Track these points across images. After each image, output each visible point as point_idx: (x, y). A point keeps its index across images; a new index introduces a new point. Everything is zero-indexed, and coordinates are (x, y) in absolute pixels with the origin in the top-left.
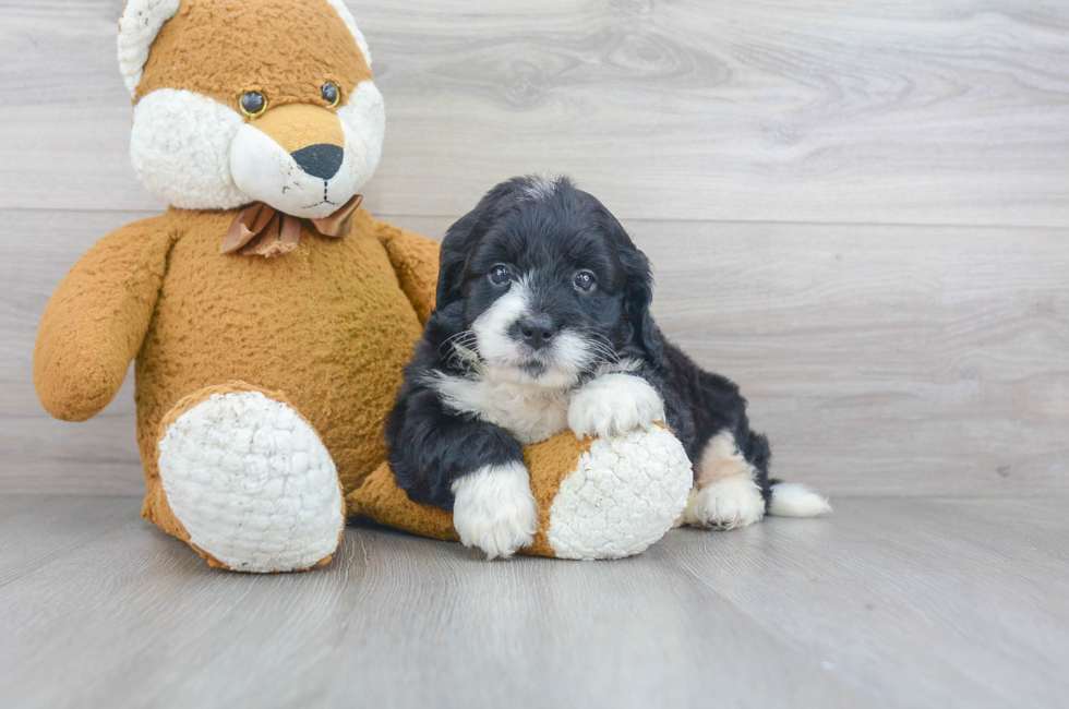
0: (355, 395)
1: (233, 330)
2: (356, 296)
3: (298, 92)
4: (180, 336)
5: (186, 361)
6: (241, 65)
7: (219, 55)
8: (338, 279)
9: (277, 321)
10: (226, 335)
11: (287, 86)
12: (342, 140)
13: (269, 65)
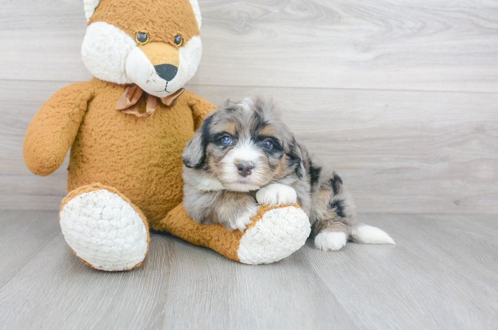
0: (166, 182)
1: (114, 146)
2: (172, 136)
3: (164, 37)
4: (90, 145)
5: (91, 157)
6: (140, 19)
7: (131, 12)
8: (166, 128)
9: (135, 145)
10: (111, 149)
11: (159, 33)
12: (178, 64)
13: (153, 22)
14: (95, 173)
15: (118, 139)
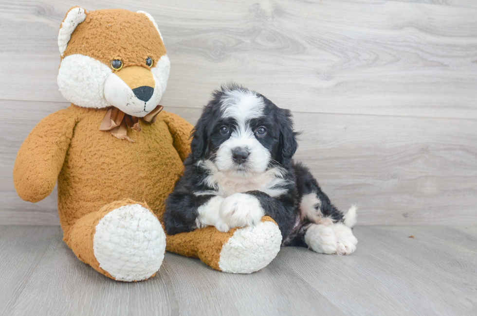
0: (155, 193)
1: (105, 165)
2: (156, 150)
3: (136, 61)
4: (80, 166)
5: (82, 177)
6: (113, 47)
7: (103, 42)
8: (149, 143)
9: (124, 161)
10: (102, 167)
11: (132, 58)
12: (154, 85)
13: (125, 48)
14: (89, 191)
15: (108, 157)
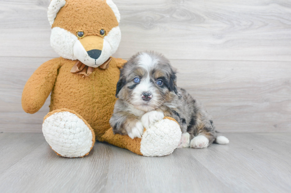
0: (104, 112)
1: (73, 93)
2: (106, 85)
3: (93, 32)
4: (59, 93)
5: (60, 100)
6: (78, 24)
7: (73, 20)
8: (102, 81)
9: (84, 92)
10: (71, 94)
11: (90, 30)
12: (102, 48)
13: (86, 24)
15: (75, 88)
